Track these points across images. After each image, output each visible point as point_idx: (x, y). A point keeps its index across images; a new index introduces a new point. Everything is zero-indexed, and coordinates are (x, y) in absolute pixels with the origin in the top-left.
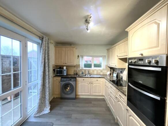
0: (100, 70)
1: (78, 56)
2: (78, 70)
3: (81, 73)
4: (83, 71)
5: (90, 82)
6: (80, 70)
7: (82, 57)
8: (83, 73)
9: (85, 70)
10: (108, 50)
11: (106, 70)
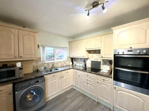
0: (63, 61)
1: (38, 47)
2: (39, 65)
3: (43, 68)
4: (46, 65)
5: (60, 76)
6: (41, 64)
7: (44, 48)
8: (45, 68)
9: (48, 64)
10: (69, 42)
11: (68, 61)
